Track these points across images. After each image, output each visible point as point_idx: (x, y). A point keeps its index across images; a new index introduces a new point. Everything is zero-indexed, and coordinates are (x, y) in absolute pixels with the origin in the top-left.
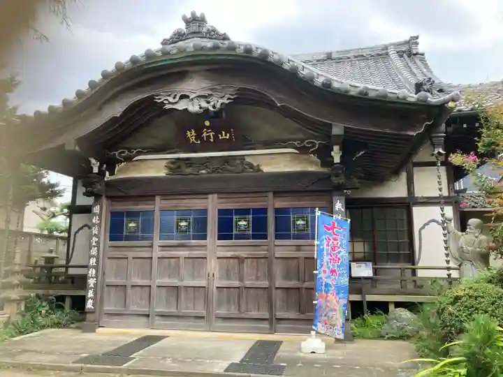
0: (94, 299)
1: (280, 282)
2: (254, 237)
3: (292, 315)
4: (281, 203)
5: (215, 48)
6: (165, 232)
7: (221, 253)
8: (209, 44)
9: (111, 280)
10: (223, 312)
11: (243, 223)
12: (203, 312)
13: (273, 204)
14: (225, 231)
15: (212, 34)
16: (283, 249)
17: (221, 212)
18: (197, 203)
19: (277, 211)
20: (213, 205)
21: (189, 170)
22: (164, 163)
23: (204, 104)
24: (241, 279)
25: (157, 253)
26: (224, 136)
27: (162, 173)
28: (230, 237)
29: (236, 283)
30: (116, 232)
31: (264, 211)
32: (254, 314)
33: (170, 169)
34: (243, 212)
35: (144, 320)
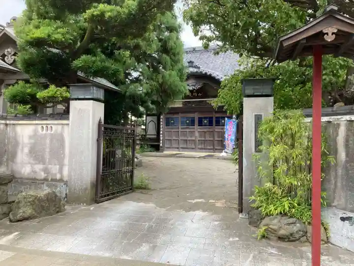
0: (162, 143)
1: (216, 139)
2: (209, 125)
3: (219, 148)
4: (218, 115)
5: (197, 72)
6: (182, 124)
7: (199, 130)
8: (195, 70)
9: (166, 138)
10: (200, 147)
11: (206, 121)
12: (194, 147)
13: (215, 115)
14: (200, 124)
15: (196, 67)
16: (217, 129)
17: (199, 118)
18: (191, 115)
19: (216, 118)
20: (196, 116)
21: (190, 105)
22: (181, 103)
23: (194, 88)
24: (205, 138)
25: (180, 130)
26: (200, 95)
27: (181, 106)
28: (202, 126)
29: (203, 139)
30: (168, 124)
31: (212, 118)
32: (209, 148)
33: (183, 104)
34: (205, 118)
35: (177, 149)
